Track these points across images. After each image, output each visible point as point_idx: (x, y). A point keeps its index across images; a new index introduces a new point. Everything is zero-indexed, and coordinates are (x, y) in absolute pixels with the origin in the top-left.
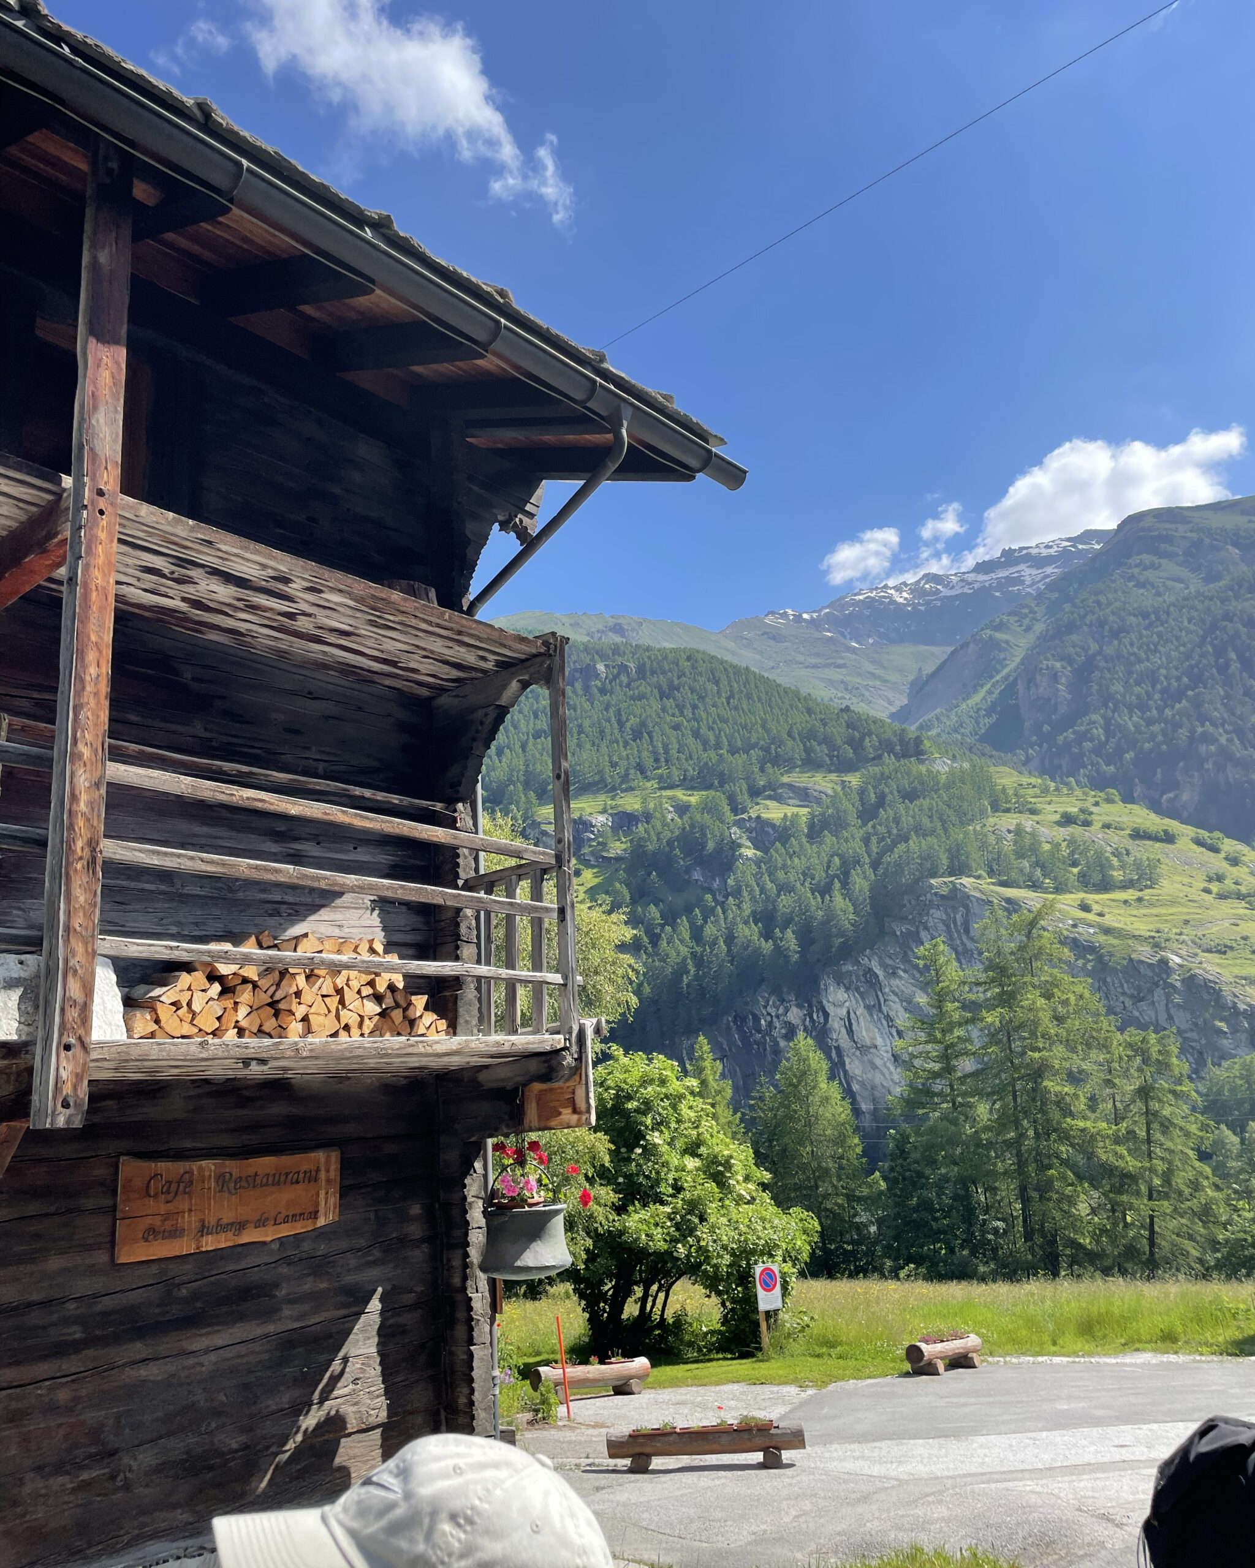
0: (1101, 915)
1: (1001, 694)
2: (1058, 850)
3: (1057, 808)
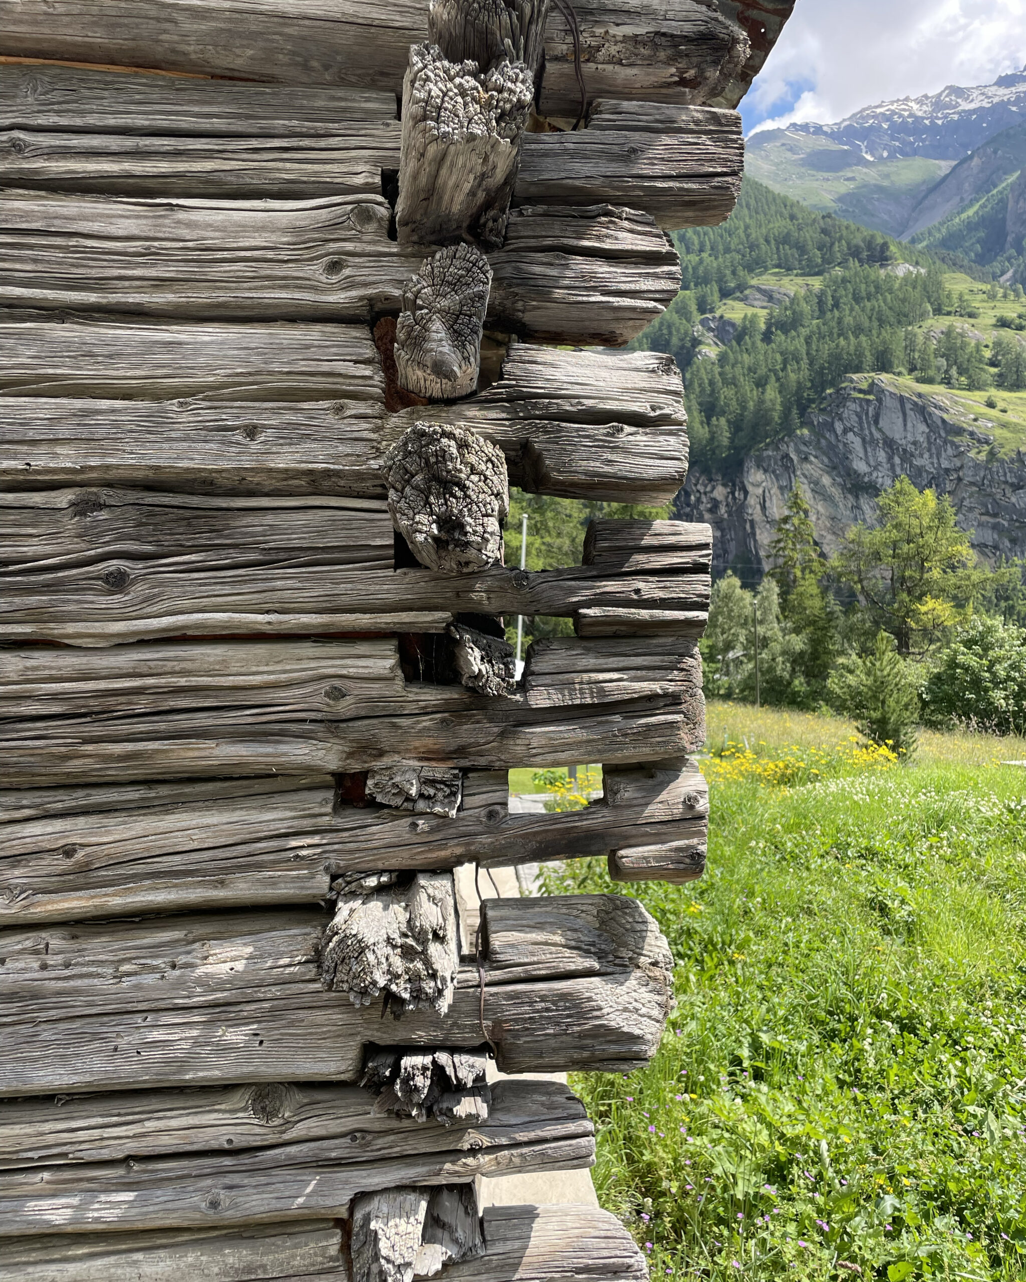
0: (1004, 411)
1: (992, 208)
2: (978, 350)
3: (998, 313)
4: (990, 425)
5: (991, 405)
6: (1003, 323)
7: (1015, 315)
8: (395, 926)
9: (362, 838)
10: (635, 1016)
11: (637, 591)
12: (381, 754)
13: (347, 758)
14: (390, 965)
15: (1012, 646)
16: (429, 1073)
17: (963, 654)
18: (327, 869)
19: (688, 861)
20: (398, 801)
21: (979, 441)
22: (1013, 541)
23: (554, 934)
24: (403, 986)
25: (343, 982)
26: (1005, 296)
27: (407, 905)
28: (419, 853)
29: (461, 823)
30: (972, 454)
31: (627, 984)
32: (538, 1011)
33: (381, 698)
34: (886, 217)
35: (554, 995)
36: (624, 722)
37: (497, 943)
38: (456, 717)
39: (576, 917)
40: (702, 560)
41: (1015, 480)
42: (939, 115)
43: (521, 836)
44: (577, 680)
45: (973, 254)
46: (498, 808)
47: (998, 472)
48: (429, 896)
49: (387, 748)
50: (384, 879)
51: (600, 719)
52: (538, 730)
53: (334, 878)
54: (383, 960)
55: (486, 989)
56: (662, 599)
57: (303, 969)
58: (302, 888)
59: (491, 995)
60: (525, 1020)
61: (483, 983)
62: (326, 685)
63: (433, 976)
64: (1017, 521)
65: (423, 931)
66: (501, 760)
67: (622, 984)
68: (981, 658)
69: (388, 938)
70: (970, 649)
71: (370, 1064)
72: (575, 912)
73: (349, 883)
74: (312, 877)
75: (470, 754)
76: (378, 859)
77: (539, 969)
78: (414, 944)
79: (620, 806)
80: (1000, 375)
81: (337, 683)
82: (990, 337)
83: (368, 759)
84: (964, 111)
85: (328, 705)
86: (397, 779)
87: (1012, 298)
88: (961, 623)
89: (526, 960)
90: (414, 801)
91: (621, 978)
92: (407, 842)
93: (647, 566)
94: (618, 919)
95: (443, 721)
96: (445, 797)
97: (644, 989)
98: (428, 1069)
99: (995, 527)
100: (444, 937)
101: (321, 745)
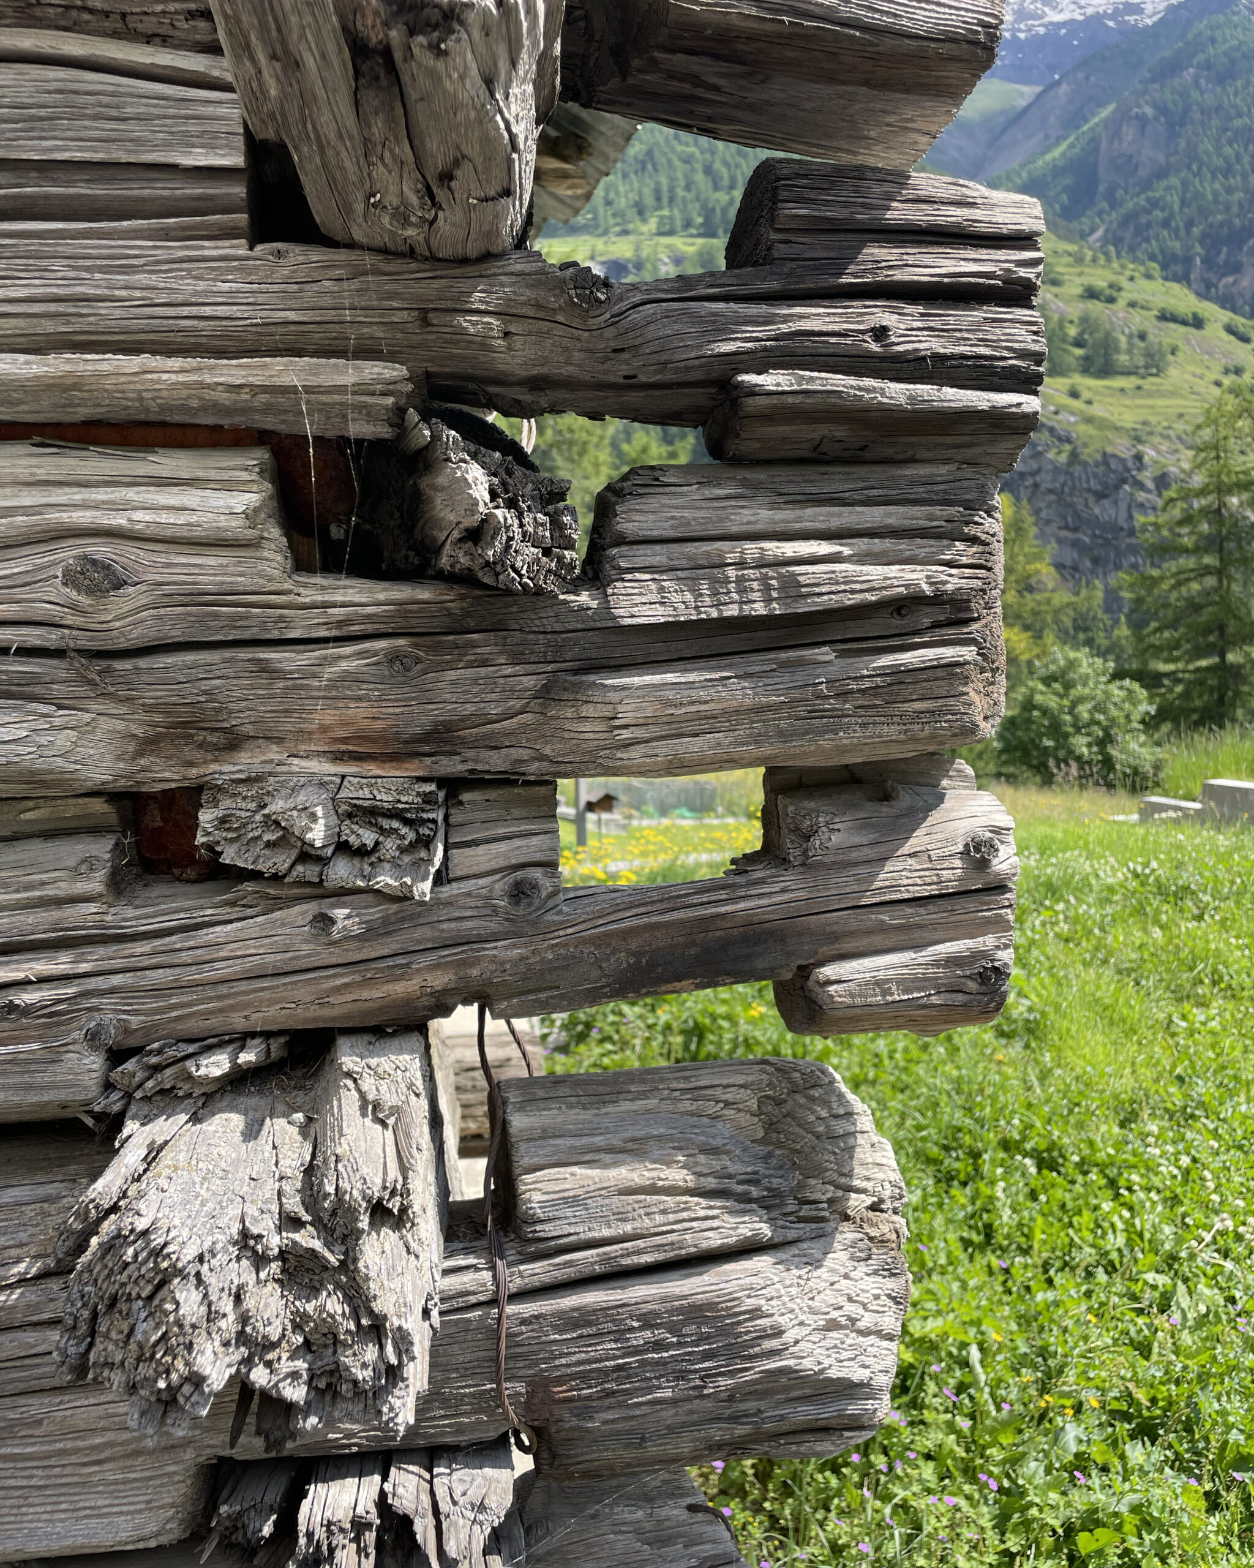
0: (1089, 403)
1: (1082, 149)
2: (1061, 327)
3: (1087, 280)
4: (1072, 419)
5: (1074, 394)
6: (1091, 294)
7: (1105, 284)
8: (270, 1188)
9: (185, 956)
10: (852, 1338)
11: (880, 333)
12: (233, 742)
13: (140, 754)
14: (244, 1319)
15: (1097, 683)
16: (370, 1537)
17: (1042, 693)
18: (93, 1038)
19: (972, 986)
20: (281, 861)
21: (1060, 439)
22: (1095, 561)
23: (668, 1164)
24: (286, 1366)
25: (111, 1366)
26: (1094, 260)
27: (310, 1120)
28: (338, 990)
29: (444, 913)
30: (1051, 455)
31: (828, 1262)
32: (636, 1351)
33: (224, 595)
34: (957, 155)
35: (671, 1312)
36: (841, 662)
37: (537, 1197)
38: (428, 649)
39: (715, 1117)
40: (1022, 272)
41: (1099, 488)
42: (1022, 26)
43: (595, 941)
44: (730, 558)
45: (1057, 207)
46: (536, 873)
47: (1080, 478)
48: (363, 1096)
49: (249, 729)
50: (247, 1057)
51: (783, 655)
52: (637, 680)
53: (117, 1056)
54: (227, 1305)
55: (510, 1309)
56: (937, 357)
57: (32, 1295)
58: (28, 1088)
59: (524, 1322)
60: (606, 1373)
61: (503, 1294)
62: (68, 553)
63: (377, 1330)
64: (1100, 537)
65: (342, 1208)
66: (542, 758)
67: (817, 1264)
68: (1061, 697)
69: (245, 1234)
70: (1049, 686)
71: (224, 1509)
72: (712, 1108)
73: (157, 1069)
74: (53, 1058)
75: (464, 743)
76: (233, 1008)
77: (639, 1252)
78: (317, 1245)
79: (821, 865)
80: (1086, 358)
81: (100, 550)
82: (1075, 310)
83: (199, 755)
84: (1052, 23)
85: (74, 608)
86: (277, 806)
87: (1102, 262)
88: (1038, 656)
89: (606, 1232)
90: (323, 861)
91: (813, 1249)
92: (304, 964)
93: (899, 276)
94: (799, 1113)
95: (393, 657)
96: (402, 850)
97: (862, 1268)
98: (369, 1526)
99: (1076, 544)
100: (404, 1210)
101: (61, 717)
